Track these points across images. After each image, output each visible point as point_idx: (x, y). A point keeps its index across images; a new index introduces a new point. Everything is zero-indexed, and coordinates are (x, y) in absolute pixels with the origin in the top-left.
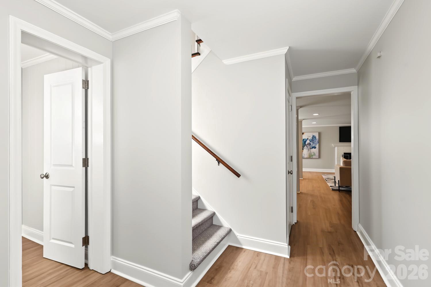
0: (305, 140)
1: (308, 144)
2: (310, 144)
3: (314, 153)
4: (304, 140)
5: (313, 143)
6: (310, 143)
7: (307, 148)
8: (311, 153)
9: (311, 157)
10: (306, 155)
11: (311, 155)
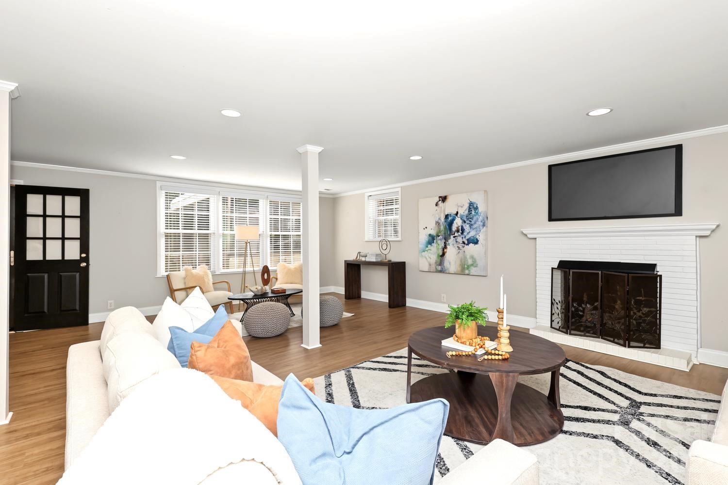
0: (450, 218)
1: (458, 231)
2: (463, 230)
3: (472, 257)
4: (447, 216)
5: (471, 226)
6: (462, 226)
7: (456, 242)
8: (465, 257)
9: (467, 272)
10: (453, 263)
11: (466, 266)
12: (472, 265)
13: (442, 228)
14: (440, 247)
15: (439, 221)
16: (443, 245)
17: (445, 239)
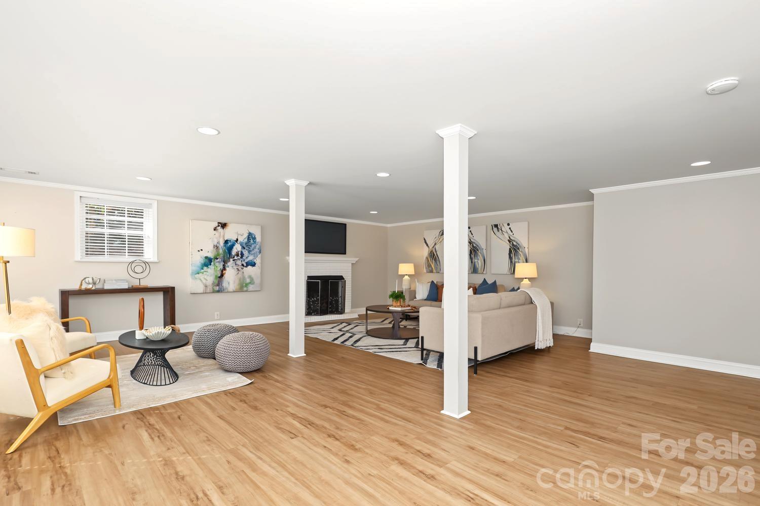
0: (229, 244)
1: (237, 255)
2: (242, 255)
3: (250, 277)
4: (226, 242)
5: (249, 251)
6: (242, 252)
7: (236, 264)
8: (244, 278)
9: (245, 289)
10: (231, 283)
11: (244, 285)
12: (250, 283)
13: (221, 251)
14: (219, 269)
15: (218, 245)
16: (222, 267)
17: (224, 262)
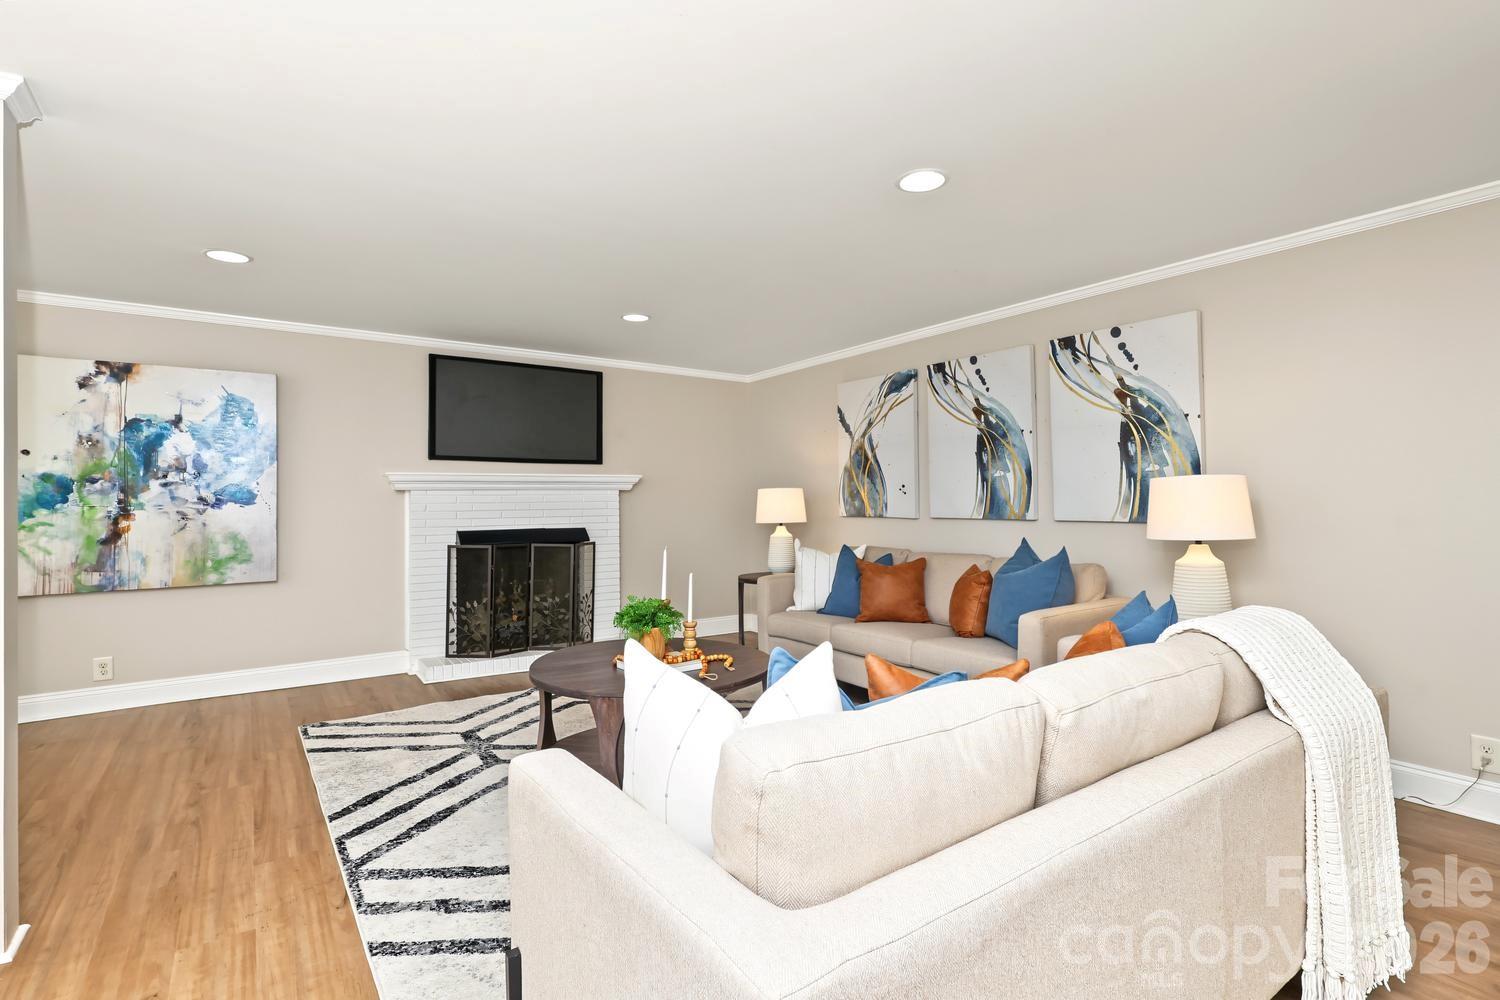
0: (147, 431)
1: (180, 469)
2: (200, 467)
3: (233, 538)
5: (229, 457)
6: (197, 457)
7: (173, 498)
8: (207, 541)
9: (212, 578)
10: (156, 559)
11: (209, 564)
12: (233, 558)
13: (109, 456)
14: (101, 514)
15: (96, 436)
16: (114, 508)
17: (123, 490)
